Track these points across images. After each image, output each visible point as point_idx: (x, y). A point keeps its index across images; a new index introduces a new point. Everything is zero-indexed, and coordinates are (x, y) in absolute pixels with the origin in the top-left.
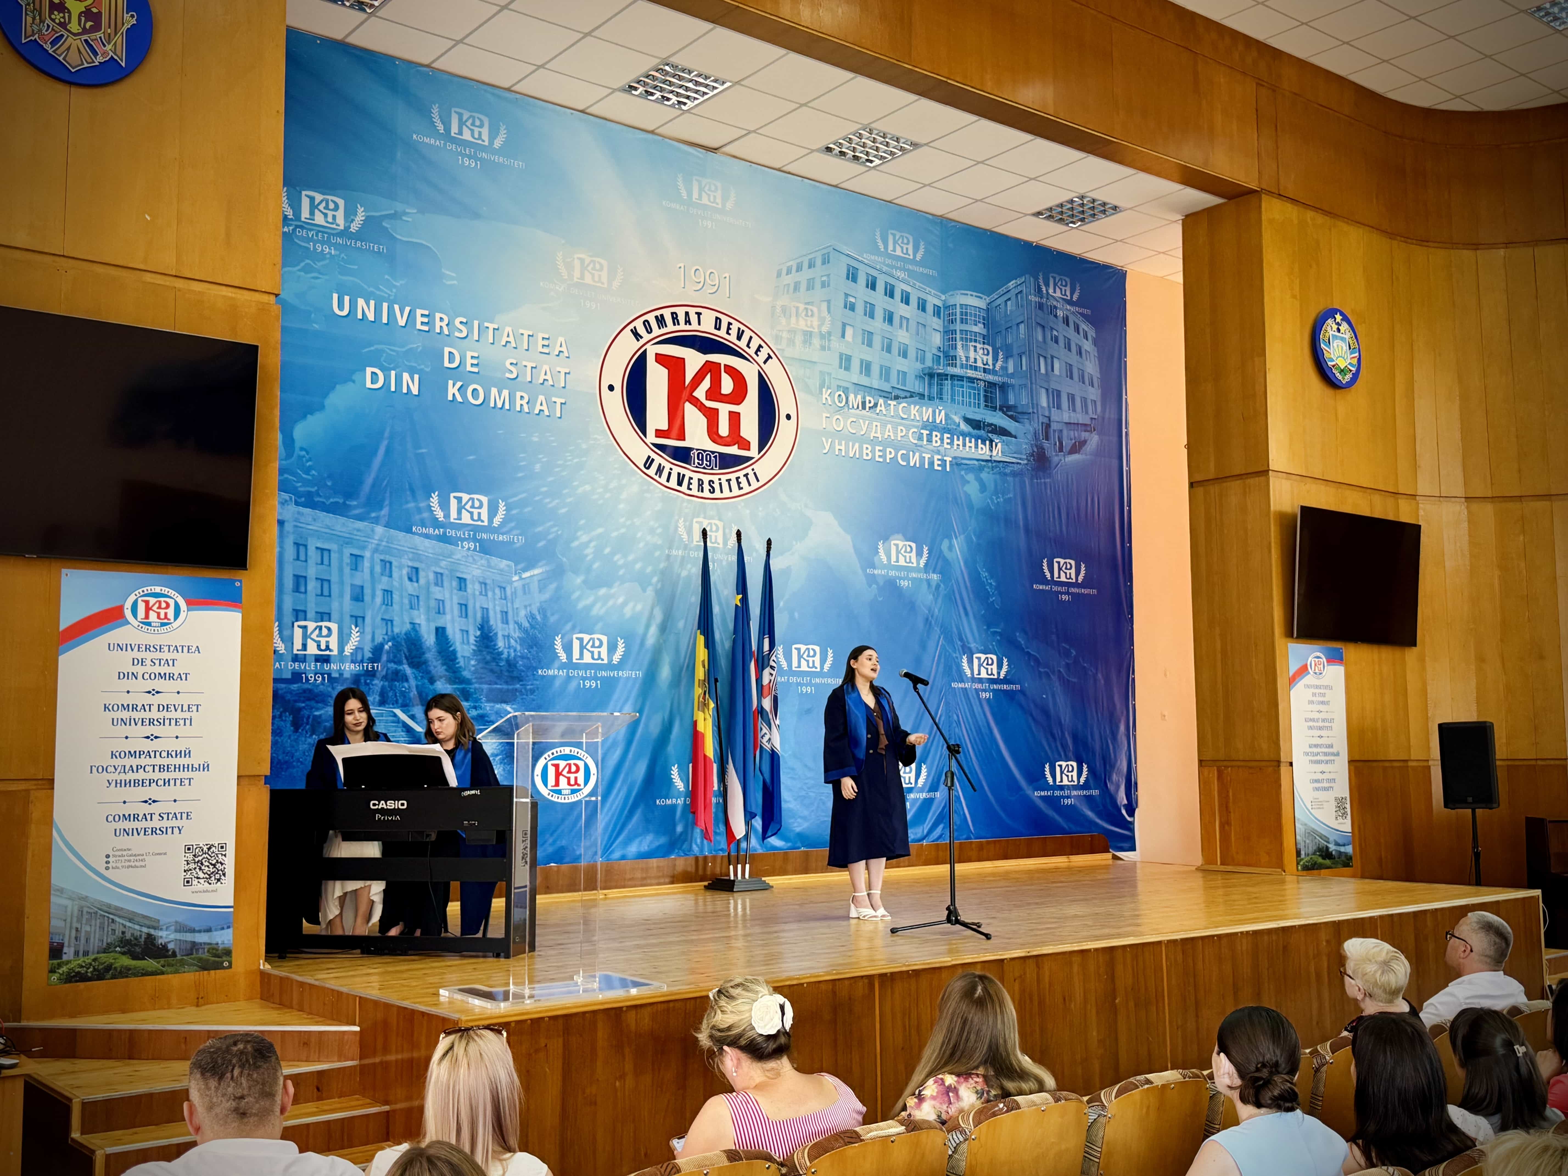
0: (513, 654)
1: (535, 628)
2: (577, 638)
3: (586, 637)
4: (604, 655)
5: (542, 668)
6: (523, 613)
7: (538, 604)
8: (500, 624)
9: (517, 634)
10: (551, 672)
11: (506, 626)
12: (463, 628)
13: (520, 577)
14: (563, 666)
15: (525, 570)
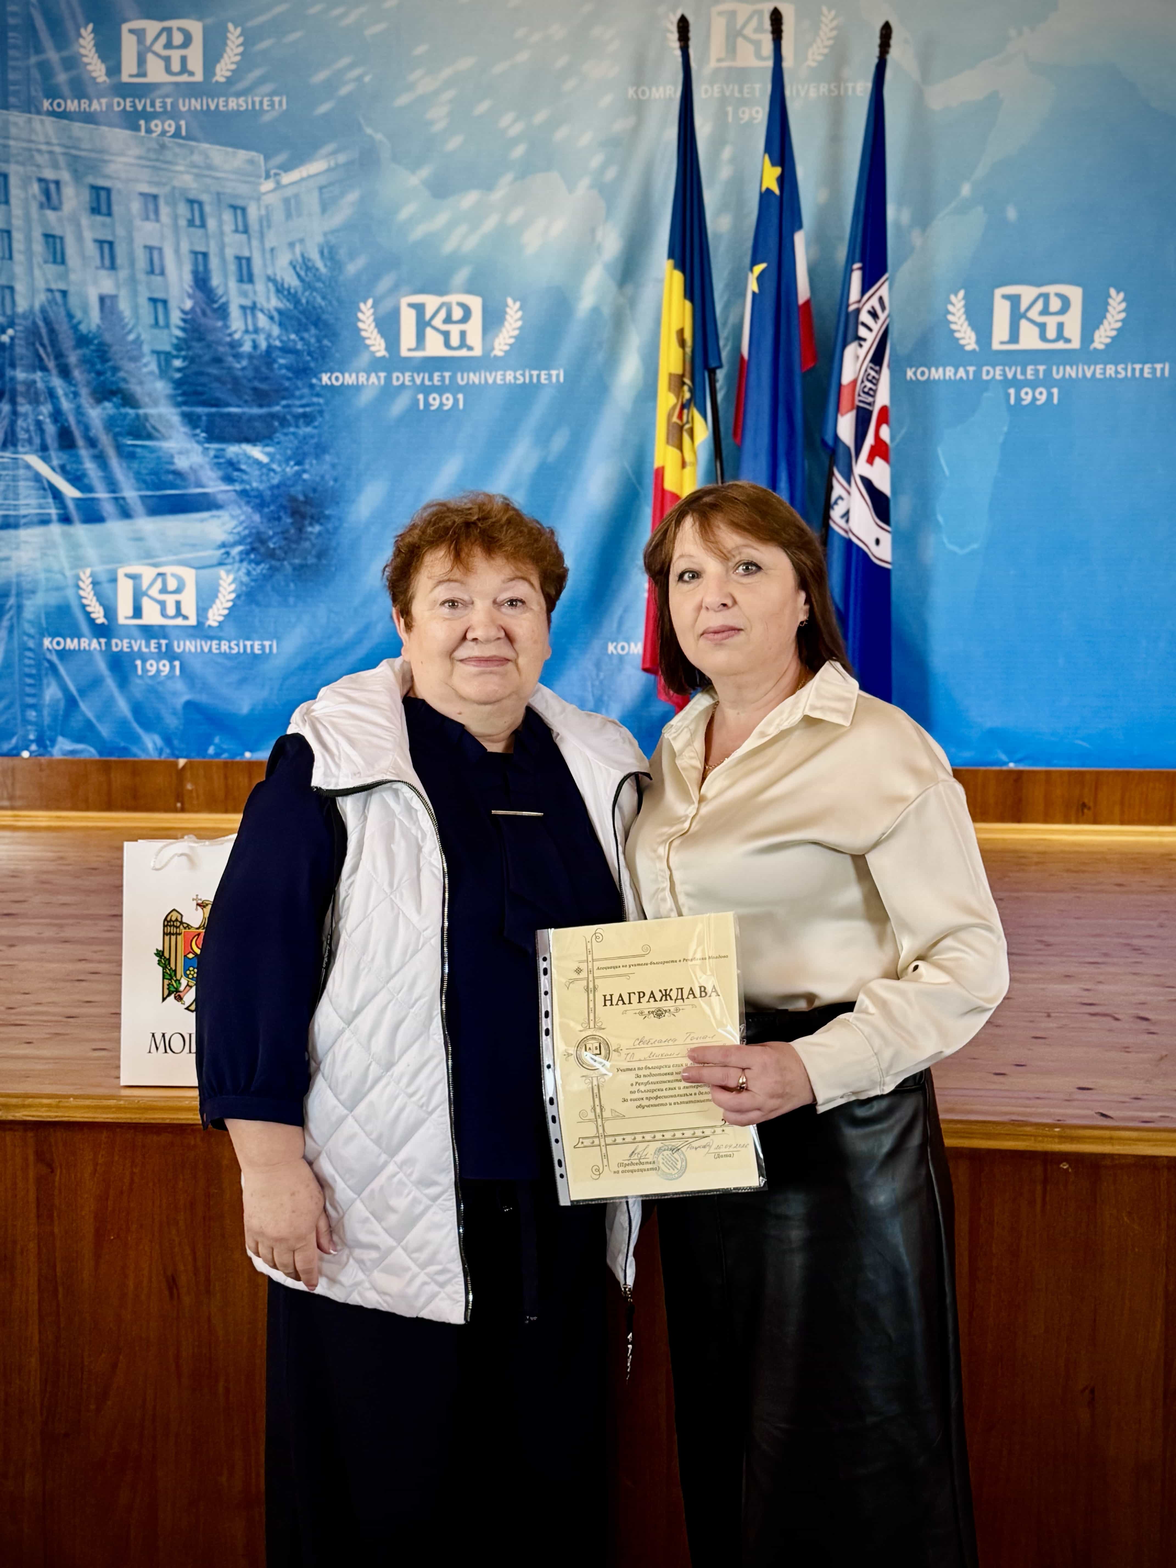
0: (263, 345)
1: (314, 289)
2: (411, 305)
3: (431, 302)
4: (475, 337)
5: (332, 371)
6: (284, 259)
7: (320, 239)
8: (233, 284)
9: (274, 303)
10: (349, 379)
11: (247, 287)
12: (157, 295)
13: (278, 183)
14: (377, 365)
15: (287, 167)
